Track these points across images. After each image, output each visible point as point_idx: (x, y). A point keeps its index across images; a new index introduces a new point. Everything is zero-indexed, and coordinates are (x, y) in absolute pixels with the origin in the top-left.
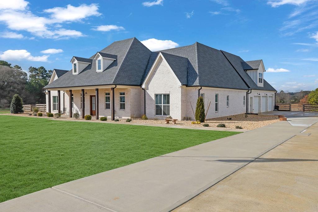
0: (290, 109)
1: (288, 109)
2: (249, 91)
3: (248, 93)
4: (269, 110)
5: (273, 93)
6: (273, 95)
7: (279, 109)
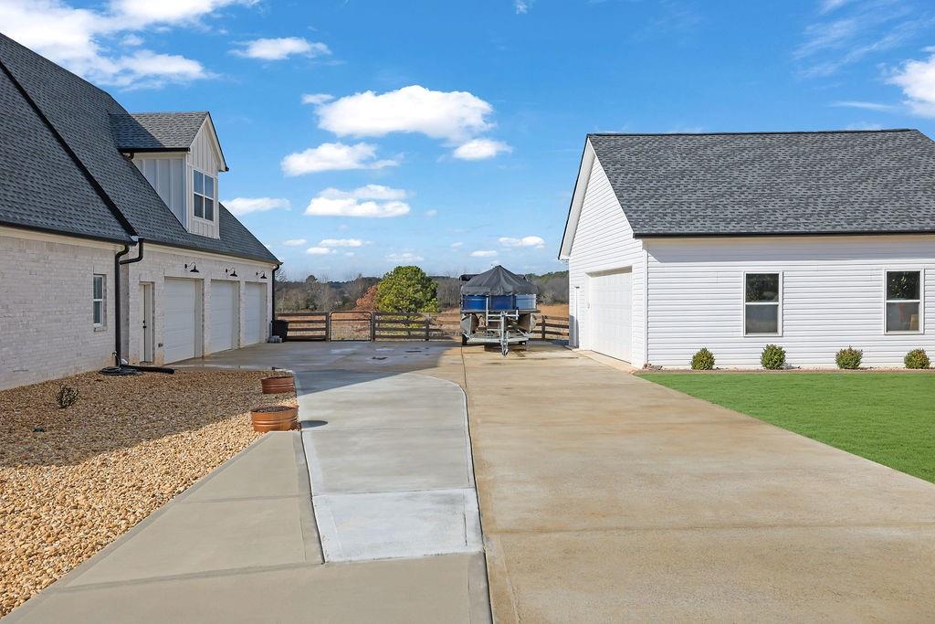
0: (327, 333)
1: (318, 333)
2: (126, 251)
3: (122, 258)
4: (246, 342)
5: (266, 269)
6: (264, 277)
7: (289, 334)
